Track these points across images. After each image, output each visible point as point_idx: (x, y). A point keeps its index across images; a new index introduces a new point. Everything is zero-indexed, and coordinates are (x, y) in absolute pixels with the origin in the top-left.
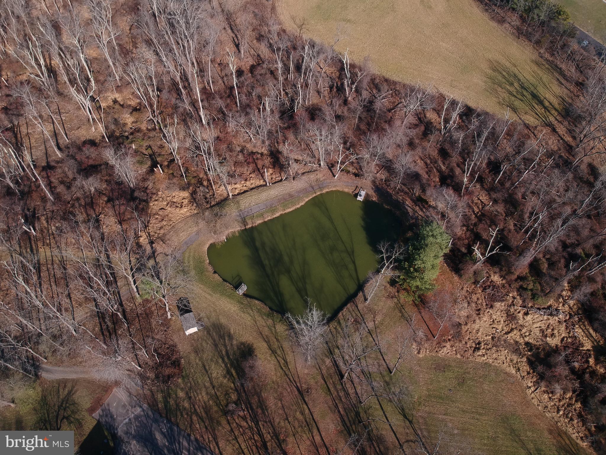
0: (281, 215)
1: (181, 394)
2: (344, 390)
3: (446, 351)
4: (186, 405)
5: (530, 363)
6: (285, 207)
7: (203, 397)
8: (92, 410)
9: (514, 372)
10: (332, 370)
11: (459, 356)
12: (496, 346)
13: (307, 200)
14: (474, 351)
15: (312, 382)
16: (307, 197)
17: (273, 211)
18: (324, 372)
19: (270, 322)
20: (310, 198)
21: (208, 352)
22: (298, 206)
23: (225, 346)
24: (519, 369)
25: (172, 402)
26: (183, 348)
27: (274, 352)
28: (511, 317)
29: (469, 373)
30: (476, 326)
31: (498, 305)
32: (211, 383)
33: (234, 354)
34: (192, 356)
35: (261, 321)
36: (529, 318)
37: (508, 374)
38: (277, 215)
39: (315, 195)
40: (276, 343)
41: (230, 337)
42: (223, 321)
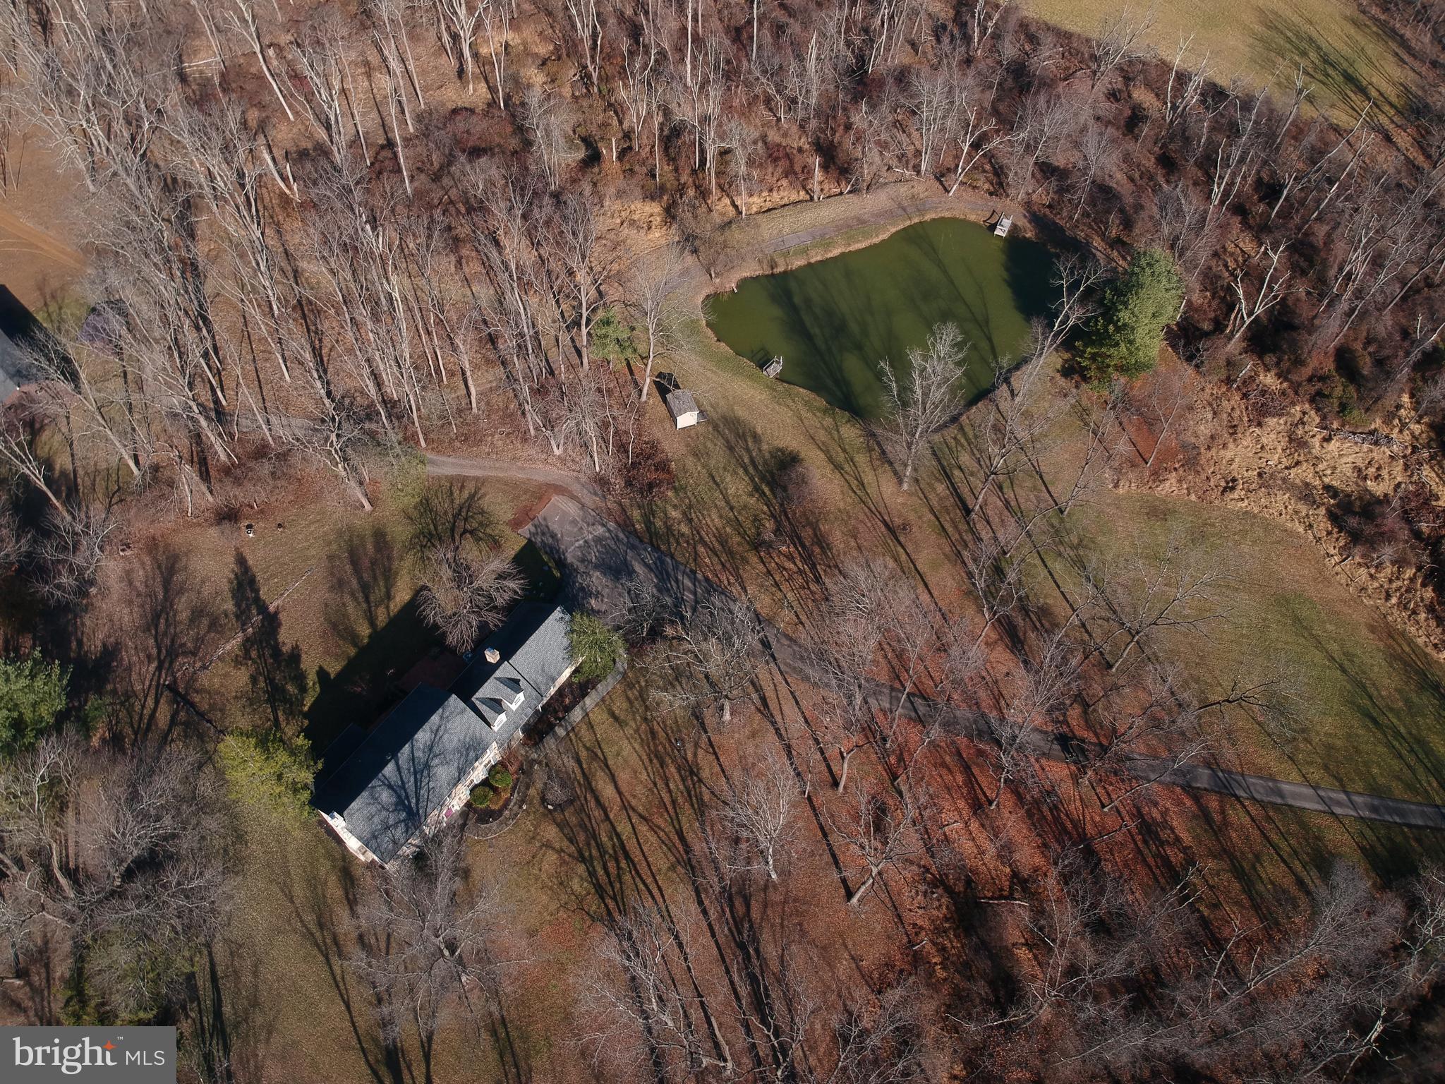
0: (843, 254)
1: (674, 514)
2: (973, 533)
3: (1170, 487)
4: (684, 529)
5: (1332, 516)
6: (850, 239)
7: (713, 520)
8: (516, 524)
9: (1301, 530)
10: (950, 502)
11: (1193, 497)
12: (1266, 487)
13: (894, 230)
14: (1223, 493)
15: (912, 517)
16: (893, 225)
17: (827, 246)
18: (934, 502)
19: (828, 421)
20: (900, 227)
21: (718, 455)
22: (876, 240)
23: (748, 450)
24: (1311, 526)
25: (659, 523)
26: (672, 448)
27: (838, 467)
28: (1296, 442)
29: (1213, 525)
30: (1229, 454)
31: (1271, 421)
32: (728, 502)
33: (765, 463)
34: (690, 461)
35: (811, 419)
36: (1333, 446)
37: (1290, 533)
38: (835, 252)
39: (908, 223)
40: (842, 455)
41: (756, 437)
42: (741, 413)
